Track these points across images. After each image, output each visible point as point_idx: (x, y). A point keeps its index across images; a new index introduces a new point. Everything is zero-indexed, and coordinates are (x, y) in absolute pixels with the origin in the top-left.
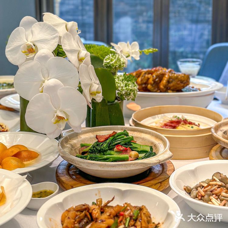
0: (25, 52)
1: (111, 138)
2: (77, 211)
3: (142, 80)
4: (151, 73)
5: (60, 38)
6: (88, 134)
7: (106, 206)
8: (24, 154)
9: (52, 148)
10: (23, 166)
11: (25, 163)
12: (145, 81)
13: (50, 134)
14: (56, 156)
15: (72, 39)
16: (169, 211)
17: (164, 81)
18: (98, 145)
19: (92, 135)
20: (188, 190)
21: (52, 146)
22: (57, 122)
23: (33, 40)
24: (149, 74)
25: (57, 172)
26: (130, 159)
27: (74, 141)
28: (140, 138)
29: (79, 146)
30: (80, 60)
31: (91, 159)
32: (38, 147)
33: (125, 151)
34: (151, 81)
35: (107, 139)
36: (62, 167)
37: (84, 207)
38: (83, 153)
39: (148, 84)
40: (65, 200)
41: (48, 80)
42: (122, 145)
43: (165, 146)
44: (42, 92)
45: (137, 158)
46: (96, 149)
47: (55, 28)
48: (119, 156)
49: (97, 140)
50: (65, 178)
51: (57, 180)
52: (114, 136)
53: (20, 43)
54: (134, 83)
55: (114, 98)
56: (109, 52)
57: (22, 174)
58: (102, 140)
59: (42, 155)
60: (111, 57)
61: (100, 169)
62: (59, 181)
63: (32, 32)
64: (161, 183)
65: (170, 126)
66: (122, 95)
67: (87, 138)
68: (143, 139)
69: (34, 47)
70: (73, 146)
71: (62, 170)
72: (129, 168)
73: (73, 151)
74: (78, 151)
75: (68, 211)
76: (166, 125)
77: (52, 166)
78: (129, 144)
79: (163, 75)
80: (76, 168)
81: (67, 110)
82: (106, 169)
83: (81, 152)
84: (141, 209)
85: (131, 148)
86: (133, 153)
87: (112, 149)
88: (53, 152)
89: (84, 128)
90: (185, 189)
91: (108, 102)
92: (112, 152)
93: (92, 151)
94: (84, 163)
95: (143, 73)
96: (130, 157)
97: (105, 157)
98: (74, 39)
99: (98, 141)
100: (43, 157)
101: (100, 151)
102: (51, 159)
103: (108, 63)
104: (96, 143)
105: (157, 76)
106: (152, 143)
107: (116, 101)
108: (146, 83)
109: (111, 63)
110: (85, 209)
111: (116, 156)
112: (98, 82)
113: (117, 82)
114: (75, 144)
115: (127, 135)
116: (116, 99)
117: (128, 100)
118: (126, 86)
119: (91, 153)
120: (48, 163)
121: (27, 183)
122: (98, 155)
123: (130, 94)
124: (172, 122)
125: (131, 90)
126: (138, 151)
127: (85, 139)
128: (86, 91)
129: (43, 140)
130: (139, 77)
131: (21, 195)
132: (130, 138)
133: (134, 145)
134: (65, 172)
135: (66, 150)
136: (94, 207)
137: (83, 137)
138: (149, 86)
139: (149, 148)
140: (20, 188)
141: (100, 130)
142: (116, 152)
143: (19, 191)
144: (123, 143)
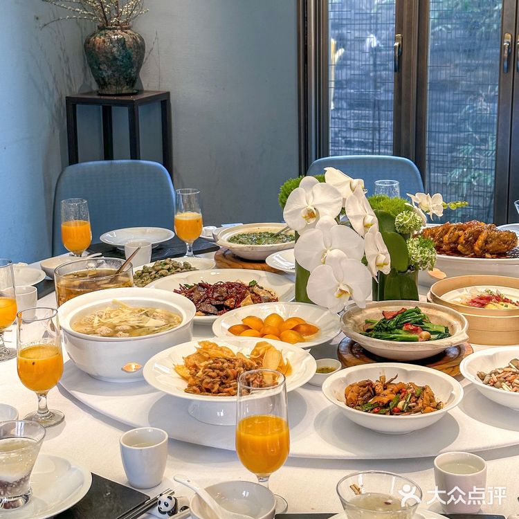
0: (306, 217)
1: (400, 315)
2: (361, 386)
3: (449, 239)
4: (463, 229)
5: (344, 200)
6: (374, 309)
7: (389, 383)
8: (303, 328)
9: (333, 324)
10: (303, 341)
11: (305, 337)
12: (454, 239)
13: (333, 308)
14: (338, 332)
15: (358, 202)
16: (453, 392)
17: (480, 242)
18: (384, 323)
19: (379, 310)
20: (482, 376)
21: (333, 321)
22: (340, 295)
23: (314, 204)
24: (460, 230)
25: (338, 350)
26: (420, 339)
27: (358, 317)
28: (436, 317)
29: (363, 322)
30: (366, 226)
31: (376, 337)
32: (317, 321)
33: (415, 331)
34: (462, 240)
35: (394, 317)
36: (344, 345)
37: (367, 383)
38: (368, 330)
39: (458, 244)
40: (349, 375)
41: (331, 250)
42: (411, 324)
43: (463, 327)
44: (324, 263)
45: (429, 339)
46: (383, 327)
47: (337, 188)
48: (407, 336)
49: (383, 317)
50: (347, 356)
51: (339, 358)
52: (404, 313)
53: (300, 206)
54: (431, 250)
55: (406, 267)
56: (404, 206)
57: (304, 349)
58: (389, 317)
59: (323, 330)
60: (405, 216)
61: (385, 348)
62: (341, 359)
63: (313, 194)
64: (453, 367)
65: (478, 303)
66: (416, 264)
67: (372, 314)
68: (439, 318)
69: (315, 212)
70: (356, 322)
71: (343, 347)
72: (416, 349)
73: (357, 328)
74: (362, 328)
75: (352, 386)
76: (473, 301)
77: (331, 344)
78: (420, 323)
79: (479, 232)
80: (360, 347)
81: (351, 284)
82: (392, 348)
83: (366, 329)
84: (424, 389)
85: (422, 328)
86: (424, 333)
87: (400, 328)
88: (334, 328)
89: (370, 301)
90: (478, 375)
91: (399, 272)
92: (400, 331)
93: (378, 329)
94: (368, 341)
95: (452, 228)
96: (421, 337)
97: (392, 336)
98: (360, 202)
99: (385, 319)
100: (323, 333)
101: (386, 330)
102: (332, 335)
103: (401, 223)
104: (383, 320)
105: (472, 234)
106: (450, 323)
107: (409, 271)
108: (456, 242)
109: (405, 222)
110: (369, 384)
111: (404, 335)
112: (386, 250)
113: (410, 248)
114: (359, 320)
115: (418, 312)
116: (409, 268)
117: (424, 269)
118: (421, 253)
119: (377, 331)
120: (329, 339)
121: (311, 357)
122: (384, 334)
123: (426, 263)
124: (481, 298)
125: (428, 258)
126: (430, 332)
127: (370, 314)
128: (372, 263)
129: (323, 313)
130: (446, 233)
131: (306, 367)
132: (421, 316)
133: (426, 325)
134: (348, 350)
135: (349, 326)
136: (377, 383)
137: (368, 312)
138: (459, 247)
139: (444, 329)
140: (304, 361)
141: (389, 305)
142: (405, 331)
143: (303, 364)
144: (413, 322)
